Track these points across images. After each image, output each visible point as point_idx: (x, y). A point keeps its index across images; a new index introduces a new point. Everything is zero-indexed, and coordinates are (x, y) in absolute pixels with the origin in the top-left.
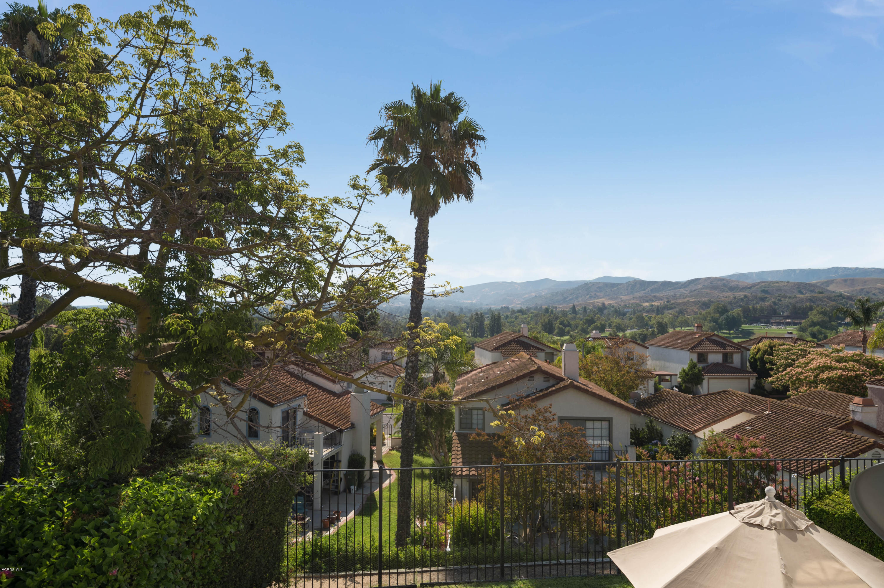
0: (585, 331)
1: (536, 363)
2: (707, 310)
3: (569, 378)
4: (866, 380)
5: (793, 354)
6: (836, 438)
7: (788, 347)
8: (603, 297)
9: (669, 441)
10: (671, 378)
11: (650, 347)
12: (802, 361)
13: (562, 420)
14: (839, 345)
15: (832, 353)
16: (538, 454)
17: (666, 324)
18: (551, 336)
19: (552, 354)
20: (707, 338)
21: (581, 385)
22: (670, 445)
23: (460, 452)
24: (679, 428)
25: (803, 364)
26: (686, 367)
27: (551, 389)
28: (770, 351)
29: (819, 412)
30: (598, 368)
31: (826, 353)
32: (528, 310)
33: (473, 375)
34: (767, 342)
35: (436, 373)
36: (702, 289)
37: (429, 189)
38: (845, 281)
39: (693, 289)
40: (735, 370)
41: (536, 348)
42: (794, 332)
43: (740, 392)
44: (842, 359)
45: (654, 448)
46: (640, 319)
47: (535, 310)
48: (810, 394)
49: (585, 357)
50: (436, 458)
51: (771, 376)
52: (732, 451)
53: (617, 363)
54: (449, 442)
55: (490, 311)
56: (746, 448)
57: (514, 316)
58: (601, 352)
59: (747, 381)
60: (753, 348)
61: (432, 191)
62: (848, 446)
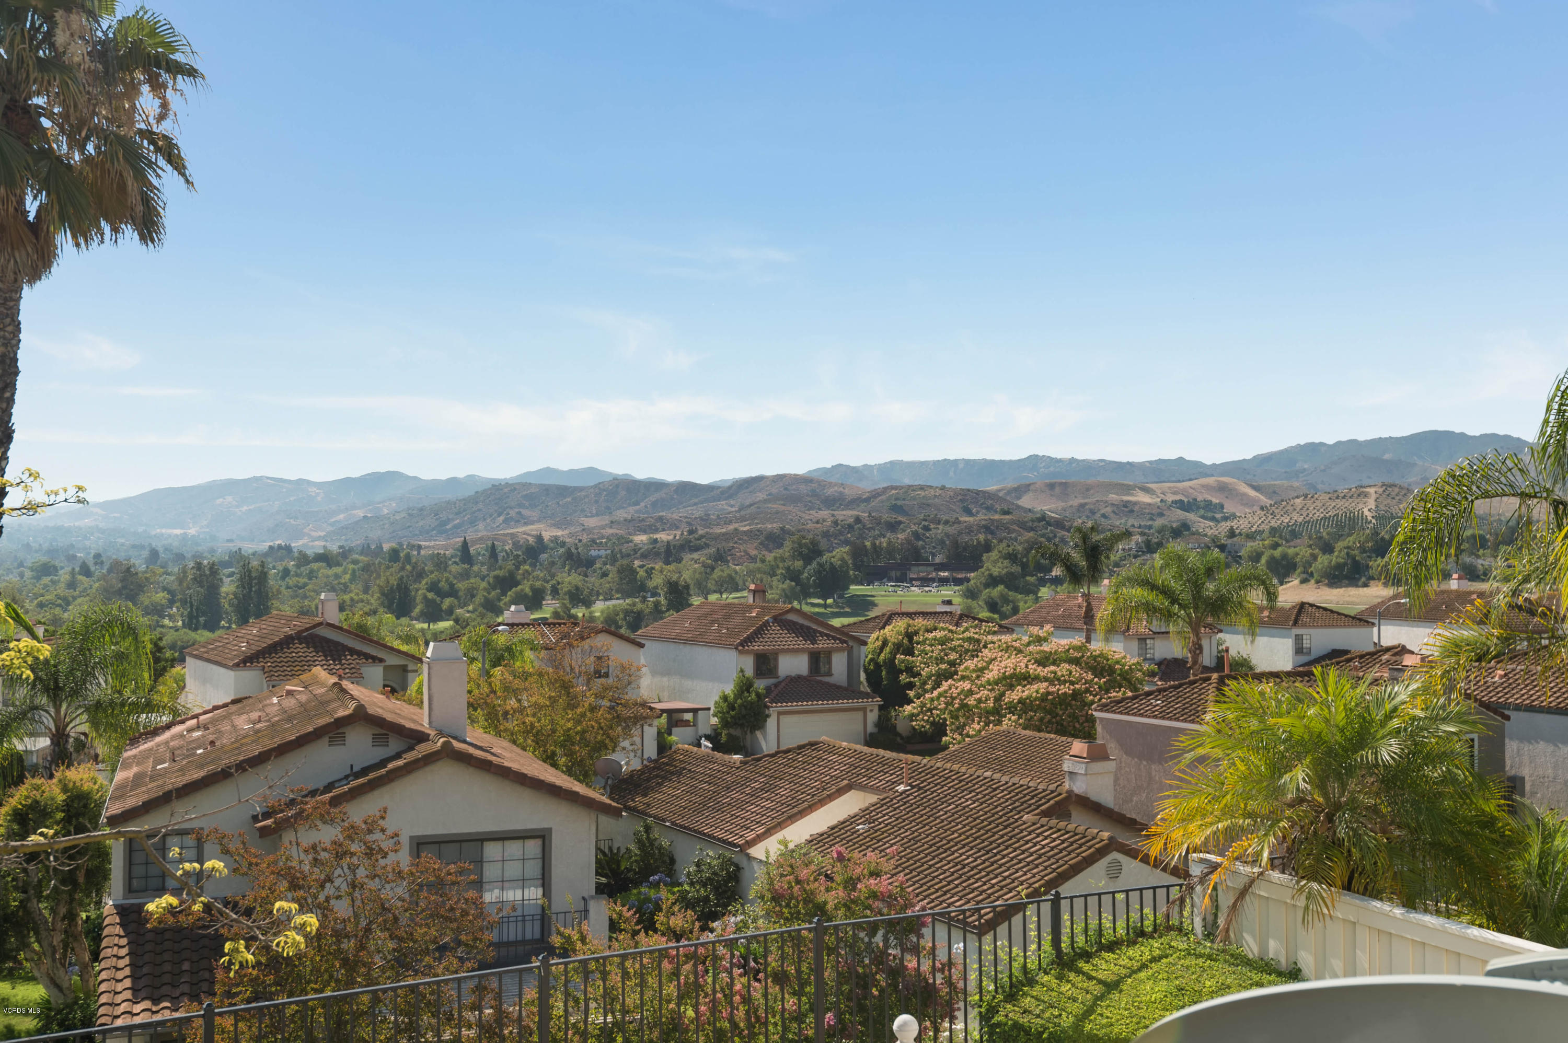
0: (493, 608)
1: (352, 698)
2: (778, 552)
3: (441, 733)
4: (1093, 702)
5: (953, 649)
6: (1038, 835)
7: (943, 633)
8: (539, 521)
9: (689, 874)
10: (695, 717)
11: (648, 644)
12: (971, 664)
13: (420, 845)
14: (1042, 627)
15: (1029, 644)
16: (349, 945)
17: (687, 587)
18: (404, 620)
19: (404, 669)
20: (776, 619)
21: (471, 750)
22: (692, 884)
23: (127, 961)
24: (711, 839)
25: (974, 671)
26: (729, 689)
27: (390, 766)
28: (908, 644)
29: (1005, 779)
30: (519, 701)
31: (1017, 644)
32: (345, 553)
33: (173, 738)
34: (900, 625)
35: (59, 737)
36: (765, 501)
37: (22, 202)
38: (1051, 486)
39: (747, 502)
40: (833, 692)
41: (360, 654)
42: (956, 600)
43: (844, 744)
44: (1047, 658)
45: (652, 894)
46: (628, 573)
47: (361, 554)
48: (986, 740)
49: (487, 674)
50: (54, 983)
51: (910, 701)
52: (828, 890)
53: (566, 687)
54: (95, 931)
55: (238, 557)
56: (859, 879)
57: (305, 570)
58: (529, 660)
59: (860, 715)
60: (873, 639)
61: (32, 207)
62: (1061, 851)
